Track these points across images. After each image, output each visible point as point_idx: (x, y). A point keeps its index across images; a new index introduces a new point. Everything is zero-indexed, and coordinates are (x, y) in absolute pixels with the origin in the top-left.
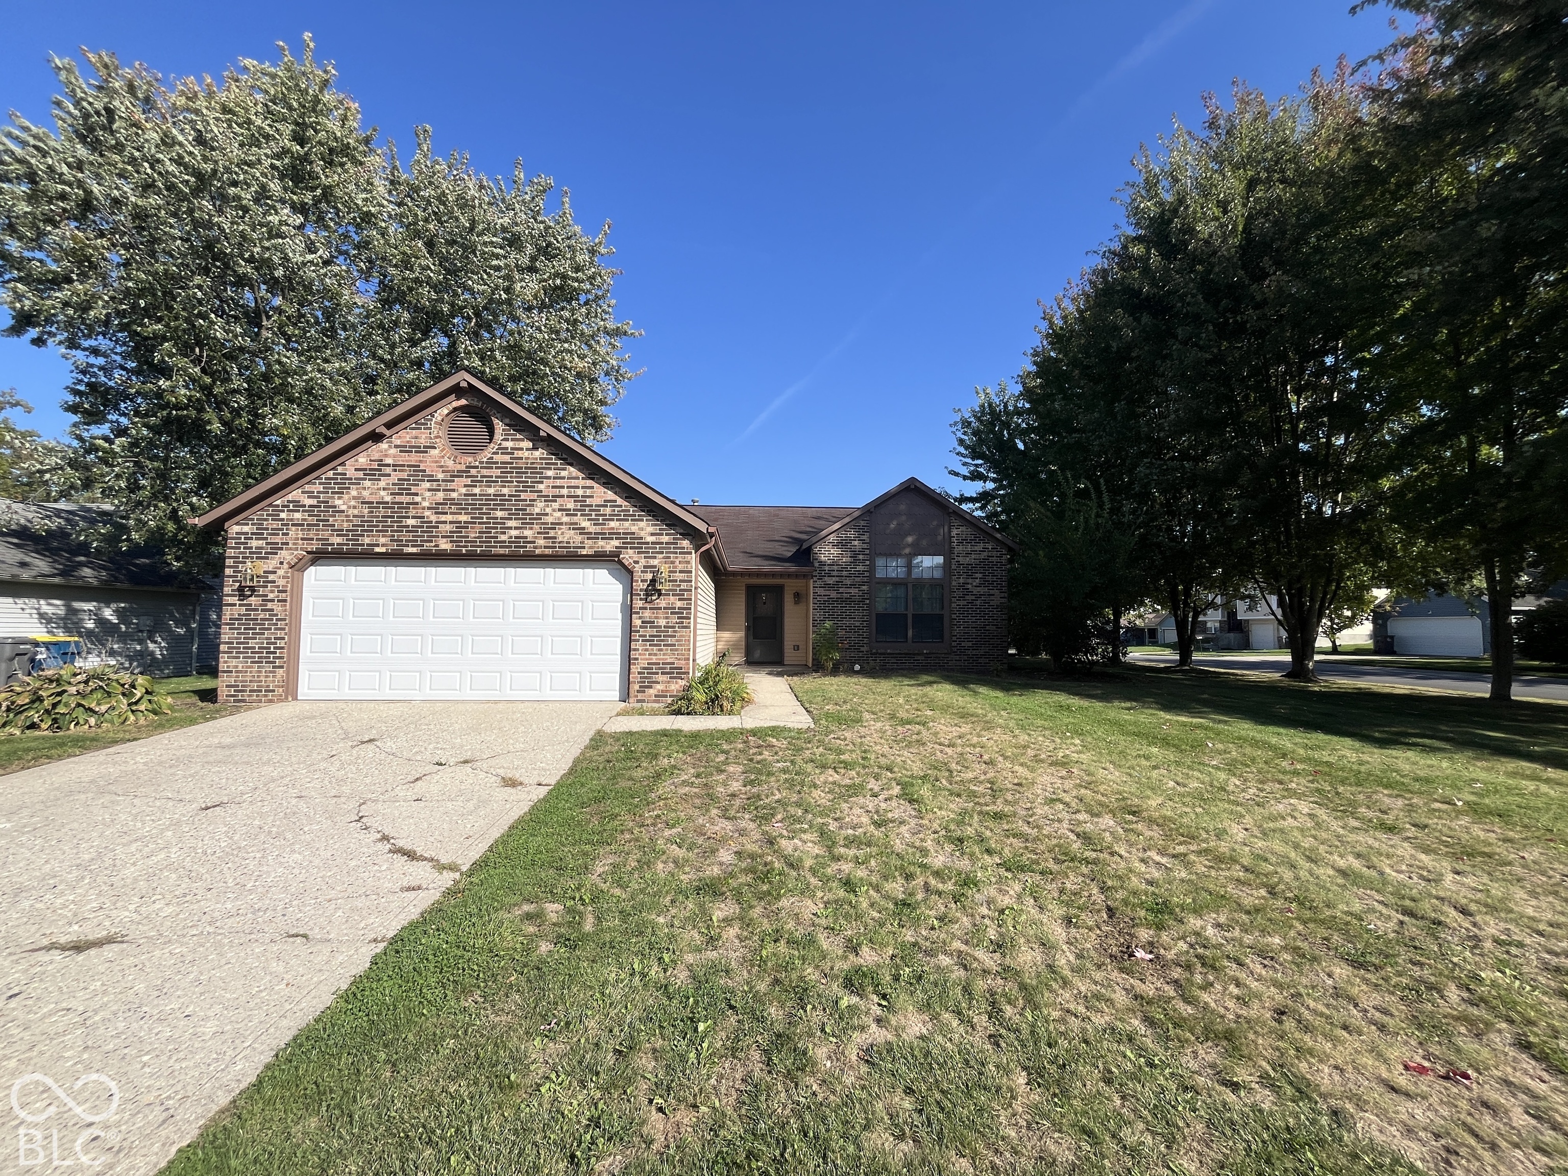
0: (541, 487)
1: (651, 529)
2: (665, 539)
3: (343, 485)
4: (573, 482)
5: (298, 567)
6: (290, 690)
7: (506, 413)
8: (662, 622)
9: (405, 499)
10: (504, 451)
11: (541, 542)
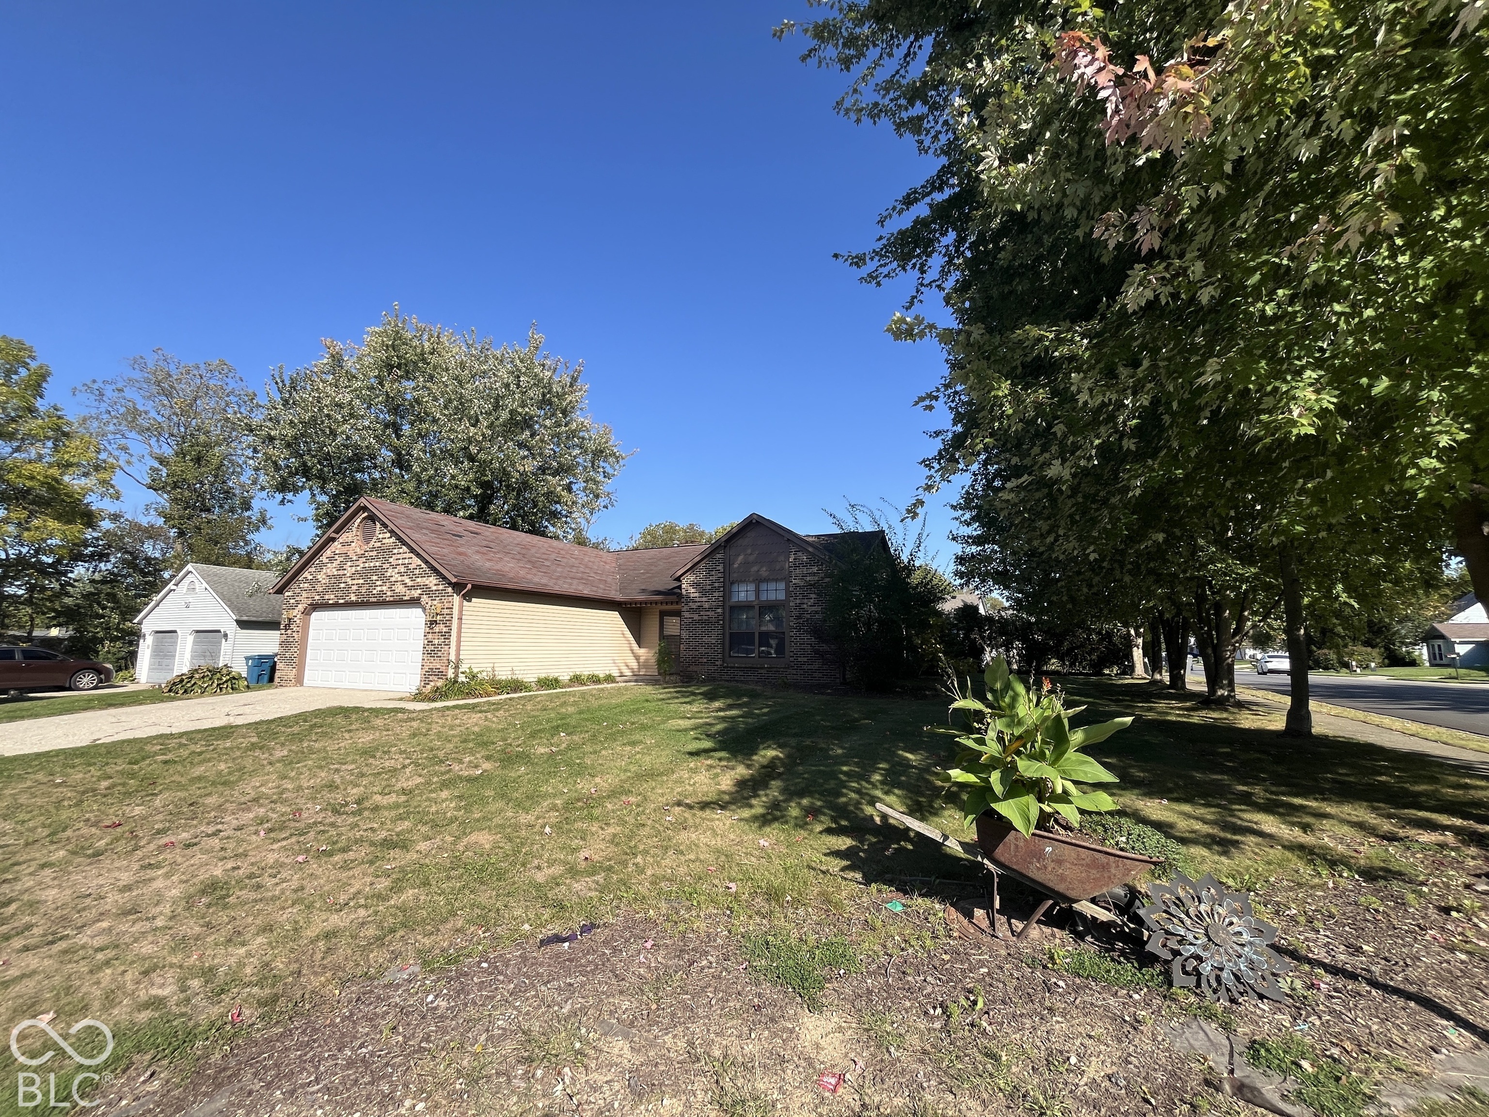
0: (391, 560)
1: (435, 582)
2: (441, 587)
3: (323, 565)
4: (405, 556)
5: (307, 612)
6: (299, 680)
7: (380, 520)
8: (436, 642)
9: (341, 572)
10: (379, 540)
11: (389, 594)
